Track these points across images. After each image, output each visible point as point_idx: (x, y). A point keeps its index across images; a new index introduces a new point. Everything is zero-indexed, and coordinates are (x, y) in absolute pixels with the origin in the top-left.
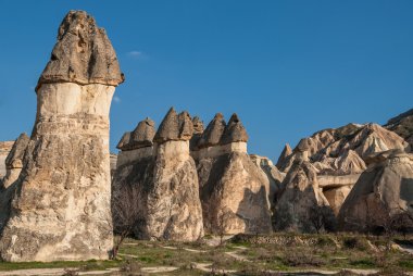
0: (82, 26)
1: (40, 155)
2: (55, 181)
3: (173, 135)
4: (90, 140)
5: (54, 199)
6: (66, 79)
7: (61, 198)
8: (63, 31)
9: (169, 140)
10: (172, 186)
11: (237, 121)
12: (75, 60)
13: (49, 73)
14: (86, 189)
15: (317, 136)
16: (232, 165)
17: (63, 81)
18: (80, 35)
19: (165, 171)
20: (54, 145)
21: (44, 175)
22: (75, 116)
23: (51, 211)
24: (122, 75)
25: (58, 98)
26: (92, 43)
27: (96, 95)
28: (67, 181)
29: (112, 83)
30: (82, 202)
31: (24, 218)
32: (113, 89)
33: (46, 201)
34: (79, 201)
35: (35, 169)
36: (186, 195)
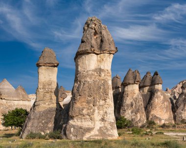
0: (95, 25)
1: (80, 90)
2: (88, 102)
3: (131, 81)
4: (103, 82)
5: (89, 111)
6: (90, 52)
7: (92, 110)
8: (86, 28)
9: (129, 84)
10: (132, 105)
11: (157, 75)
12: (93, 42)
13: (81, 49)
14: (102, 106)
15: (181, 83)
16: (156, 95)
17: (89, 53)
18: (95, 30)
19: (128, 98)
20: (87, 85)
21: (83, 100)
22: (95, 70)
23: (88, 117)
24: (116, 48)
25: (87, 62)
26: (101, 33)
27: (104, 59)
28: (94, 102)
29: (112, 52)
30: (101, 112)
31: (75, 120)
32: (112, 56)
33: (85, 112)
34: (100, 112)
35: (79, 97)
36: (138, 109)
